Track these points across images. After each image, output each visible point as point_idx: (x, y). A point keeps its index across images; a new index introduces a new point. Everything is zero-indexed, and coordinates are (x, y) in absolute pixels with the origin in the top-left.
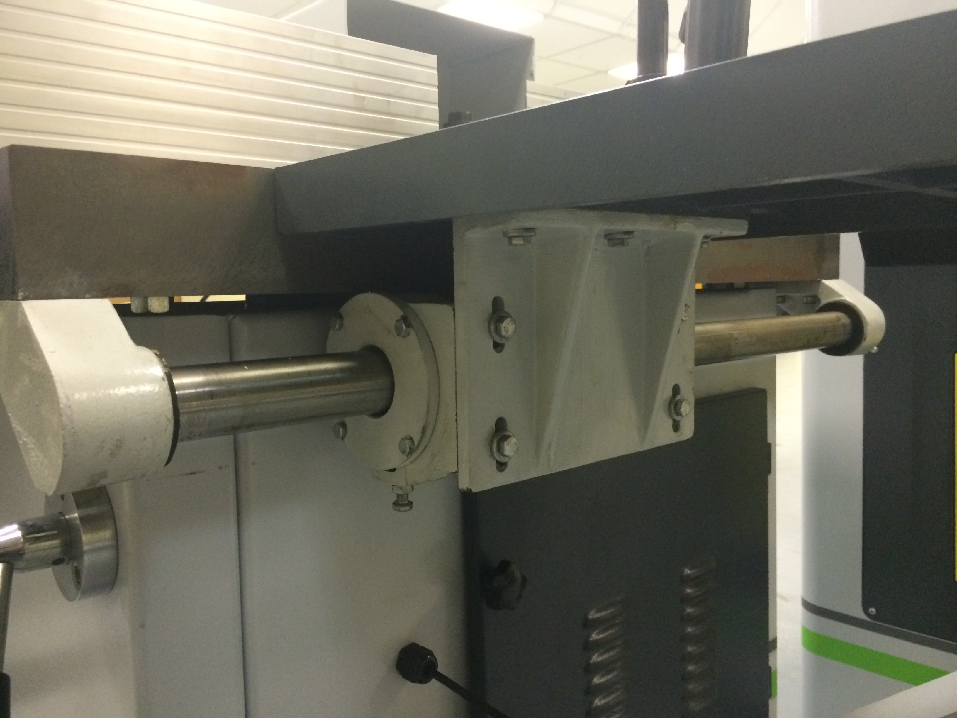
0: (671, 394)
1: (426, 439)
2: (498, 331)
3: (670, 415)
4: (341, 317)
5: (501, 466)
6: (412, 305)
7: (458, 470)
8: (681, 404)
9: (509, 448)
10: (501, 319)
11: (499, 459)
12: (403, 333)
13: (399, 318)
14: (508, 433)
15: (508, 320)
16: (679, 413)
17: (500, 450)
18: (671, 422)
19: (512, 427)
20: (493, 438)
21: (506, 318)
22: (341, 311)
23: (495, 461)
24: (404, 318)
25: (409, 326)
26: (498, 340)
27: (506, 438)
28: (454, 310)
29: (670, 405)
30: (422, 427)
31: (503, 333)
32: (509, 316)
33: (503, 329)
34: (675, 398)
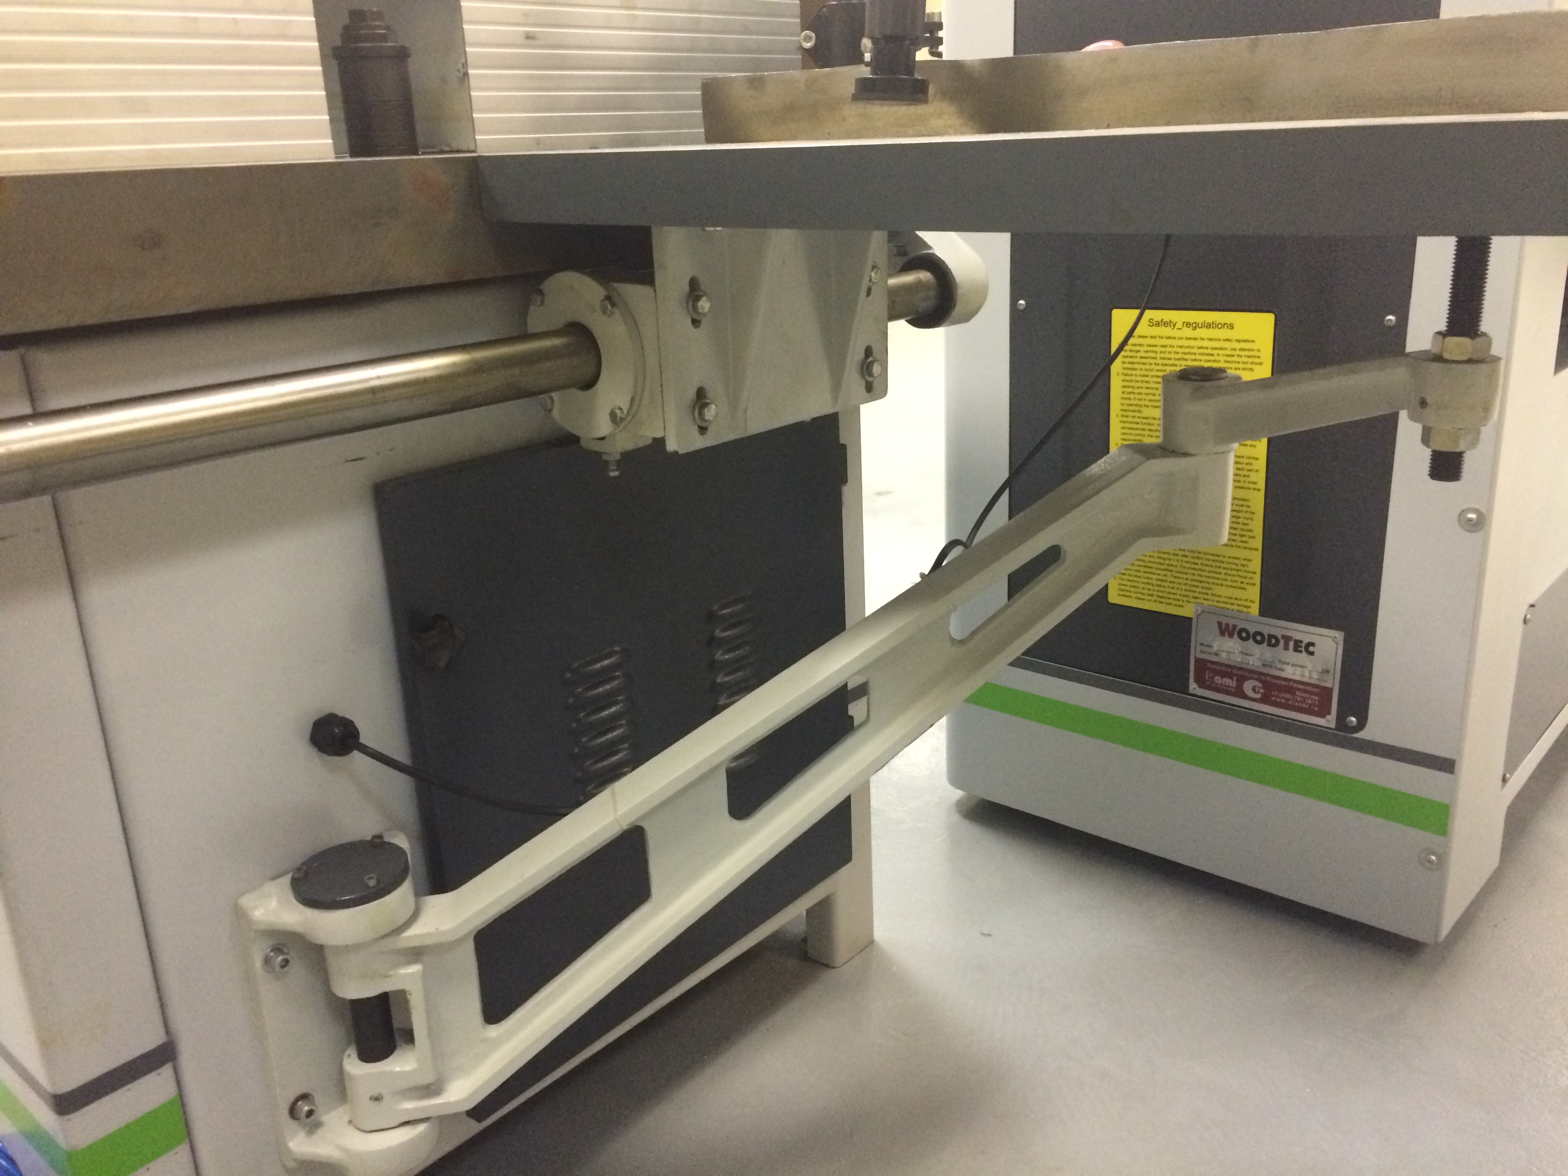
0: (863, 356)
1: (635, 407)
2: (695, 308)
3: (863, 376)
4: (541, 293)
5: (703, 430)
6: (616, 285)
7: (665, 435)
8: (873, 364)
9: (710, 413)
10: (697, 298)
11: (700, 425)
12: (609, 313)
13: (603, 298)
14: (708, 401)
15: (704, 298)
16: (871, 374)
17: (701, 414)
18: (863, 383)
19: (710, 394)
20: (694, 408)
21: (702, 296)
22: (541, 287)
23: (697, 426)
24: (608, 298)
25: (613, 305)
26: (696, 317)
27: (706, 405)
28: (655, 290)
29: (862, 366)
30: (630, 398)
31: (700, 310)
32: (706, 295)
33: (699, 307)
34: (867, 359)
